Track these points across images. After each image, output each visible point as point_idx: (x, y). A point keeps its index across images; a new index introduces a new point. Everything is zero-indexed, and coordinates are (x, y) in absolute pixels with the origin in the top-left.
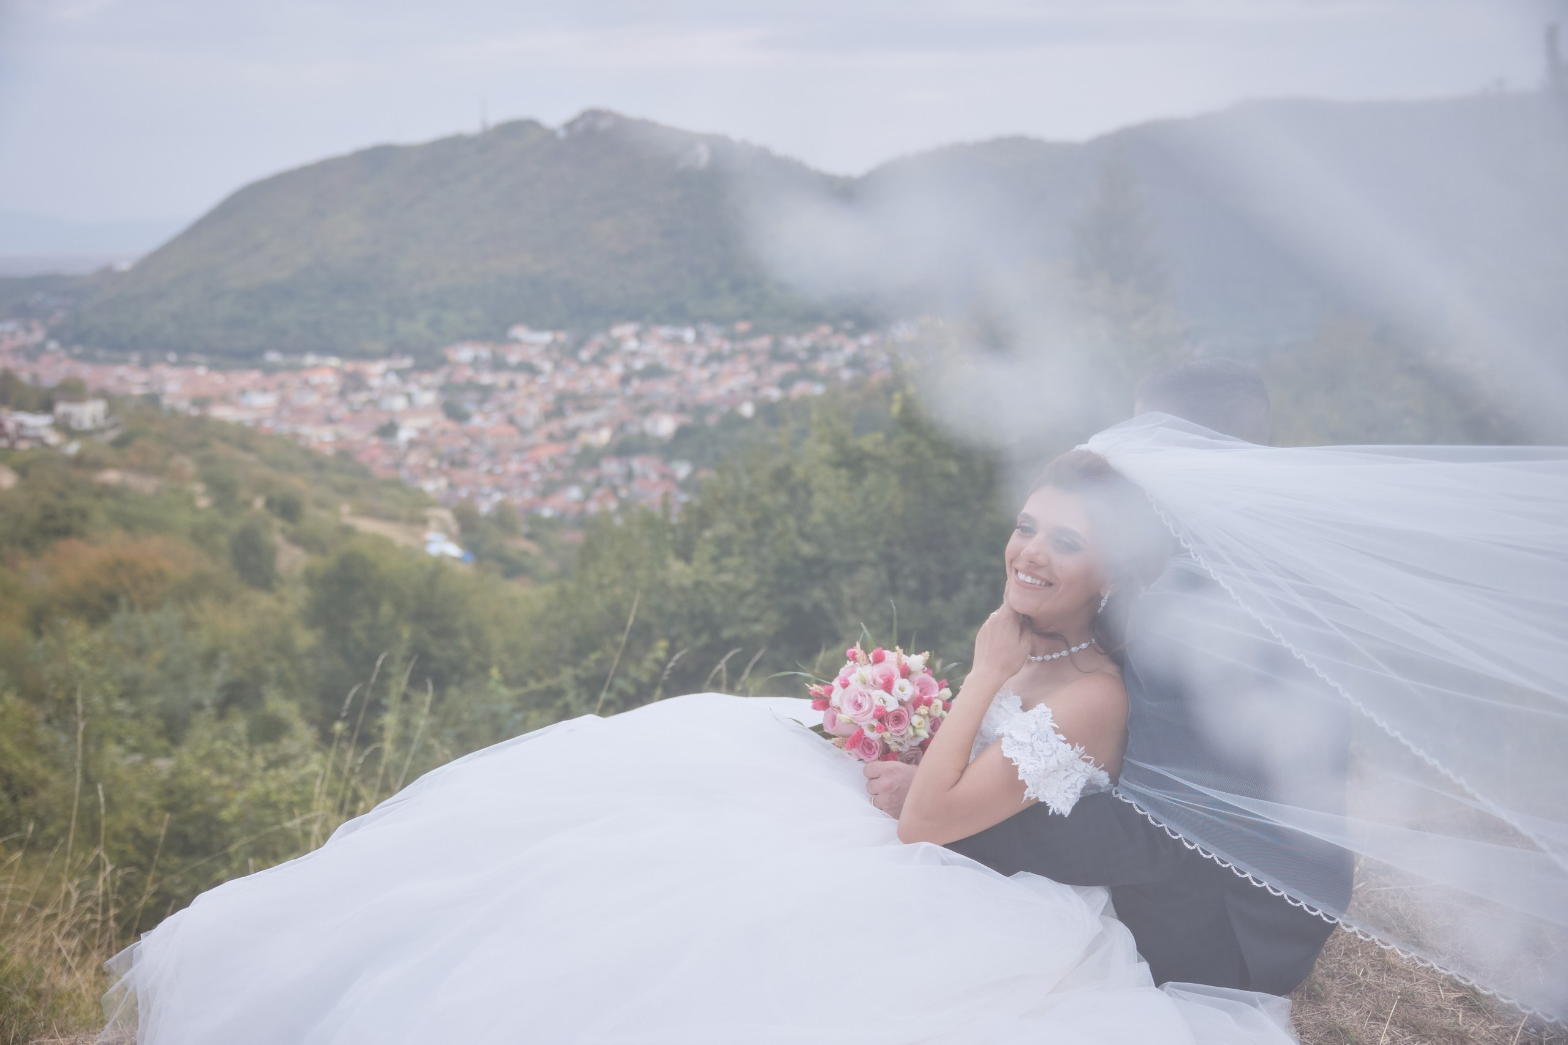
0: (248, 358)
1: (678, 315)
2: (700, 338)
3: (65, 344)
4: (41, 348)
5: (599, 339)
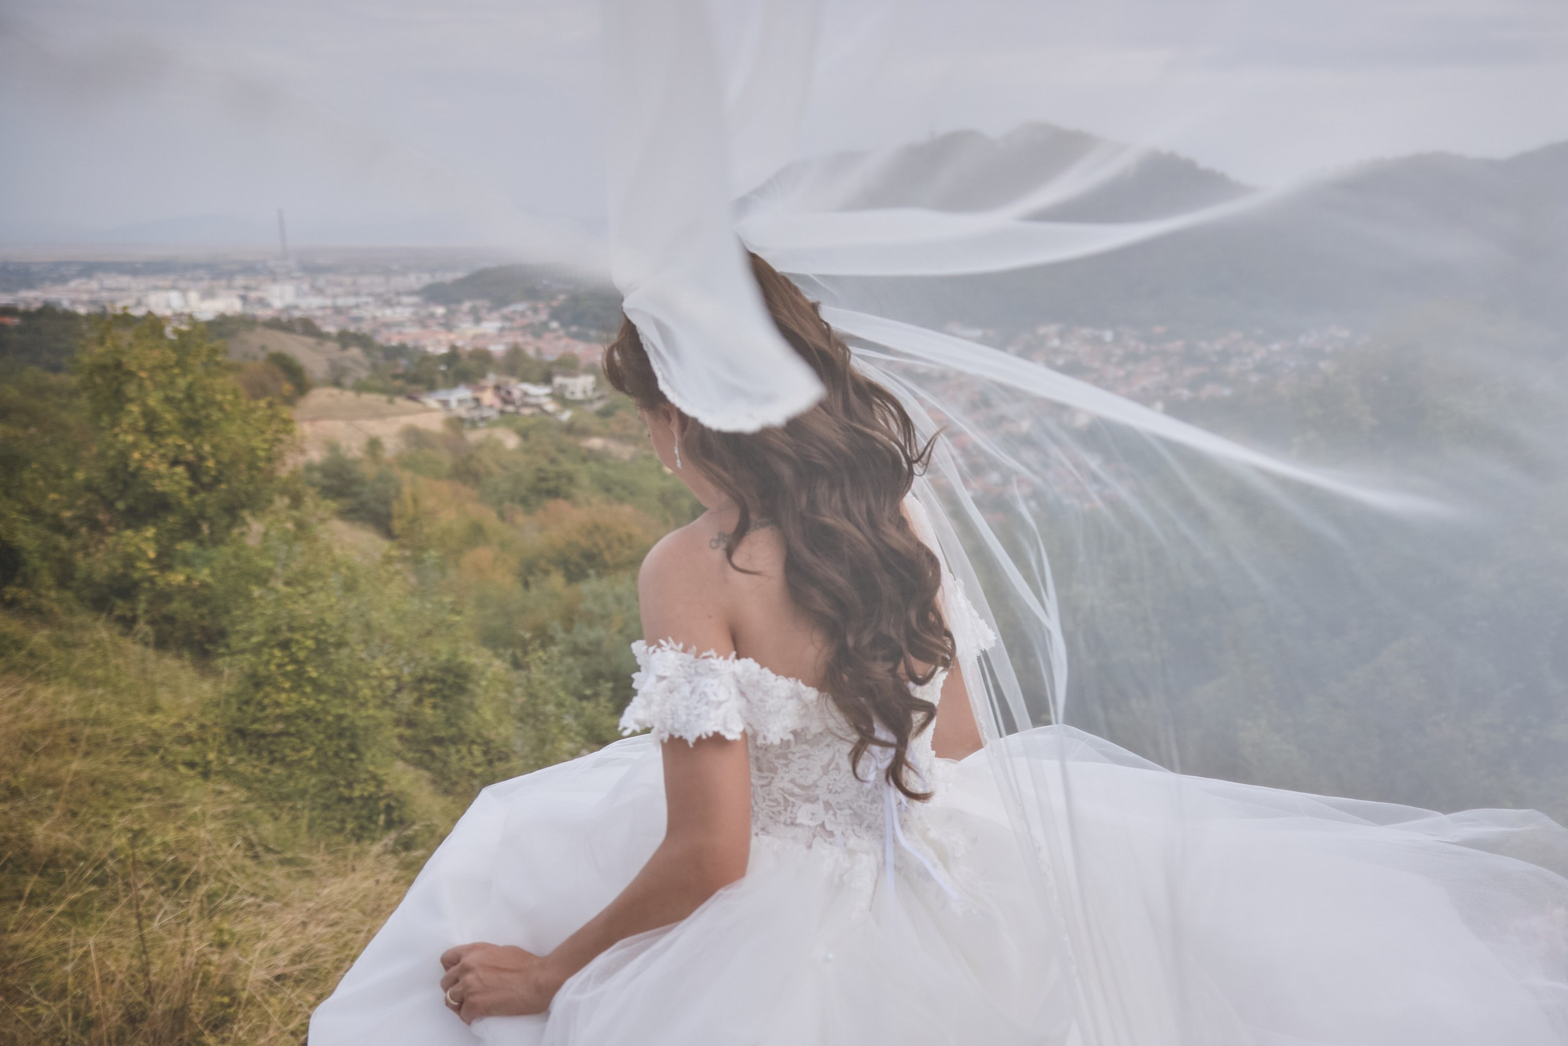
1: (1098, 317)
2: (1118, 339)
3: (564, 325)
4: (545, 325)
5: (1026, 336)
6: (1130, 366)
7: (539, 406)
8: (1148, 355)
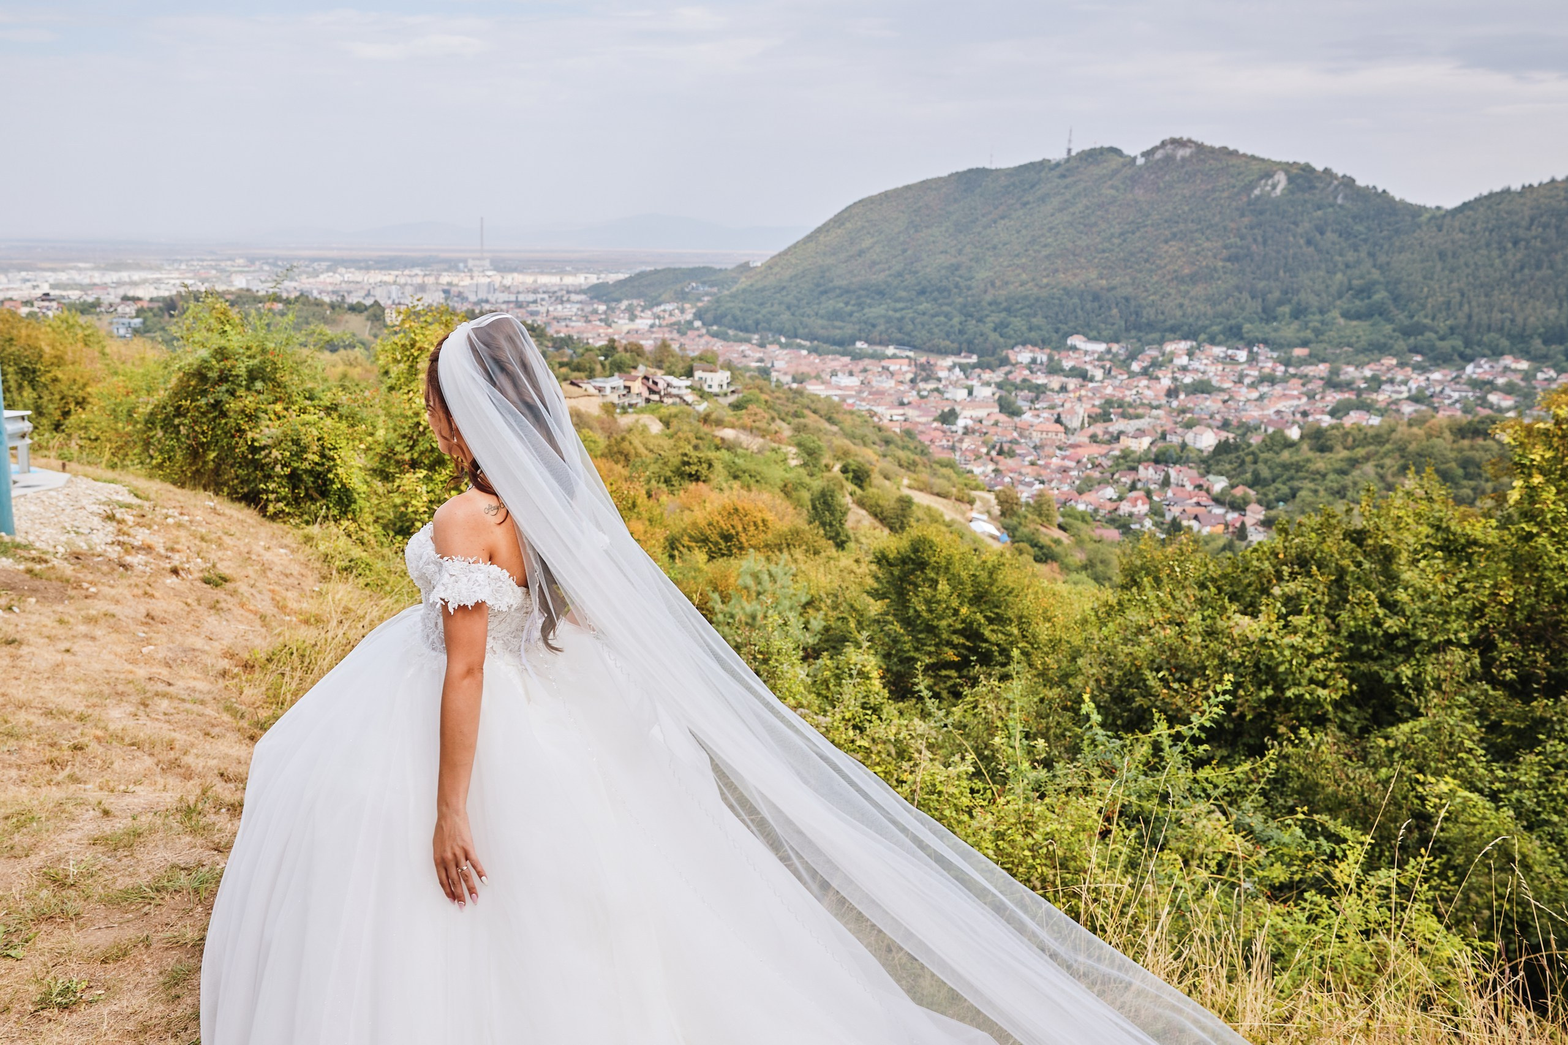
0: (842, 345)
1: (1234, 335)
2: (1252, 359)
3: (707, 324)
4: (689, 325)
5: (1152, 352)
6: (1264, 388)
7: (680, 396)
8: (1285, 380)
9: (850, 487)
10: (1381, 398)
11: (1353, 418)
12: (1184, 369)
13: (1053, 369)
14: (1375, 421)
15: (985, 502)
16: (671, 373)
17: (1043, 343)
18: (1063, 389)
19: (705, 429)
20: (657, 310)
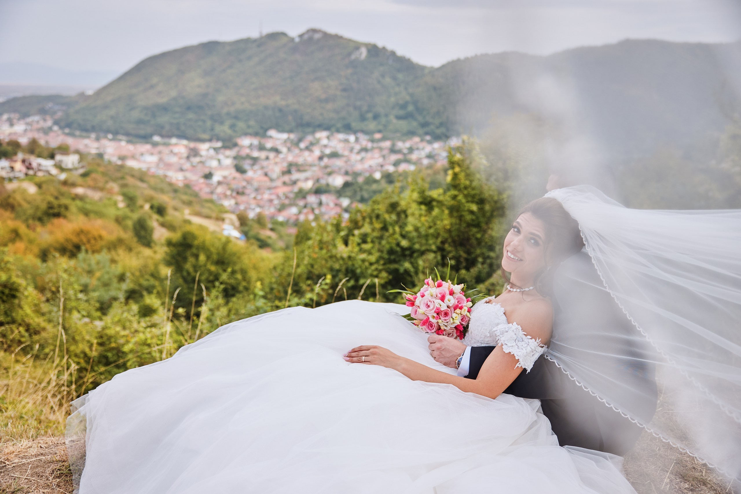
0: (146, 138)
1: (348, 128)
2: (357, 140)
3: (61, 128)
4: (50, 129)
5: (310, 138)
6: (363, 154)
7: (48, 172)
8: (373, 149)
9: (155, 216)
10: (414, 156)
11: (403, 167)
12: (325, 146)
13: (261, 148)
14: (412, 168)
15: (231, 220)
16: (39, 156)
17: (256, 134)
18: (267, 158)
19: (64, 189)
20: (29, 120)
